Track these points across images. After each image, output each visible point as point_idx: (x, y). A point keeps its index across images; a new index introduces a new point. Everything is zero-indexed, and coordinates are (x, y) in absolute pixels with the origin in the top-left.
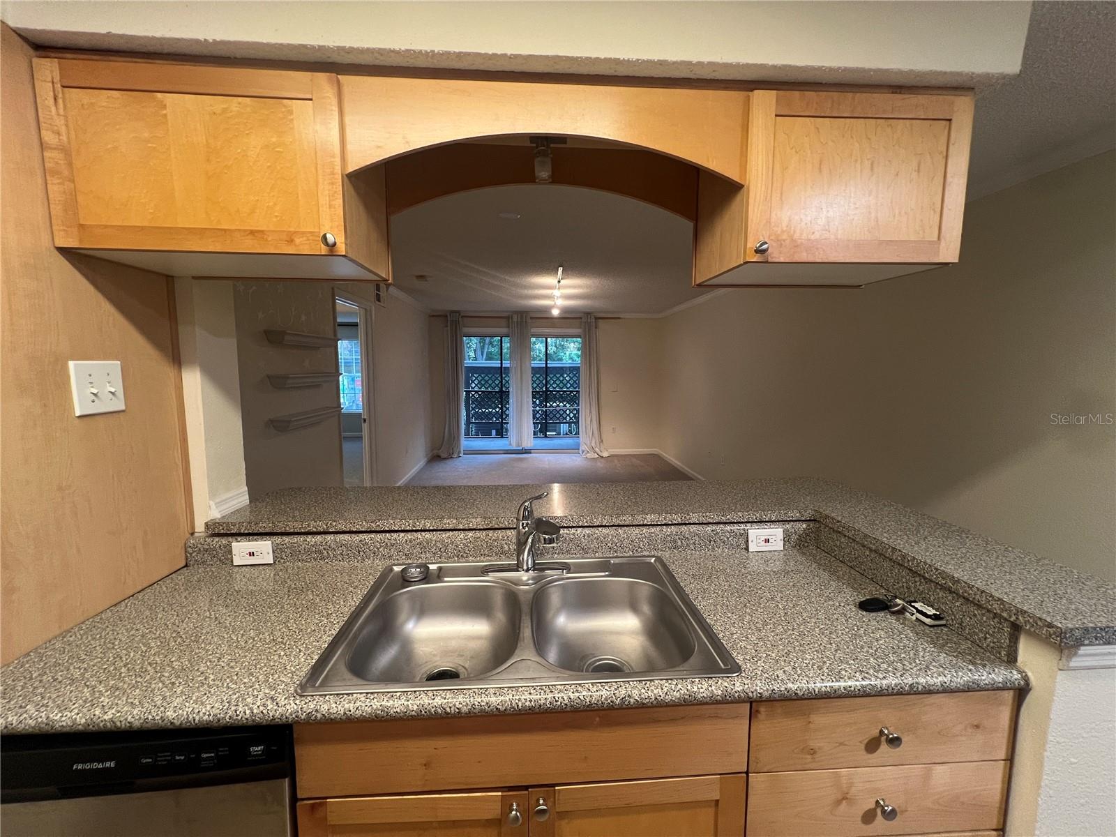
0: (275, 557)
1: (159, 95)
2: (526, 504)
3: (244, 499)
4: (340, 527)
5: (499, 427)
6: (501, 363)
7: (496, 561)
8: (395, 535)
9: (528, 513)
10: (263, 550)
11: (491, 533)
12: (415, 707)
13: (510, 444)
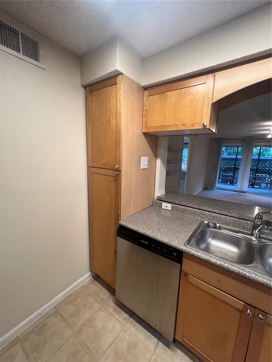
0: (171, 209)
1: (166, 93)
2: (260, 214)
3: (164, 193)
4: (189, 205)
5: (232, 181)
6: (237, 157)
7: (241, 230)
8: (205, 212)
9: (261, 217)
10: (169, 206)
11: (241, 220)
12: (219, 263)
13: (237, 188)
